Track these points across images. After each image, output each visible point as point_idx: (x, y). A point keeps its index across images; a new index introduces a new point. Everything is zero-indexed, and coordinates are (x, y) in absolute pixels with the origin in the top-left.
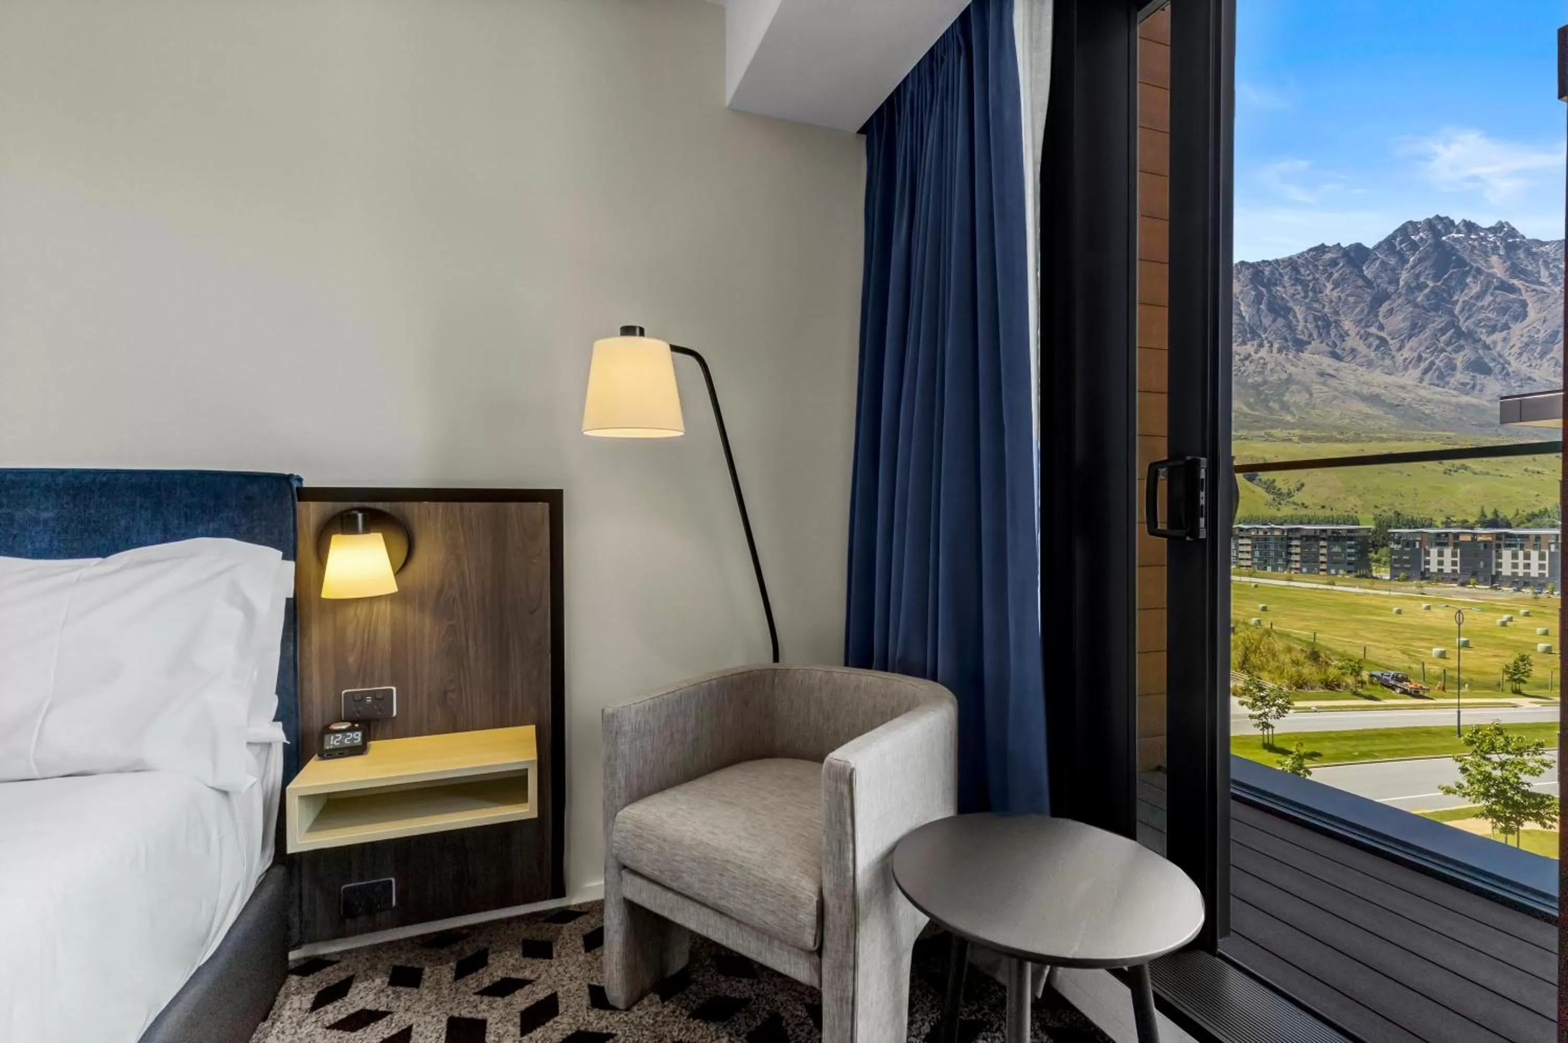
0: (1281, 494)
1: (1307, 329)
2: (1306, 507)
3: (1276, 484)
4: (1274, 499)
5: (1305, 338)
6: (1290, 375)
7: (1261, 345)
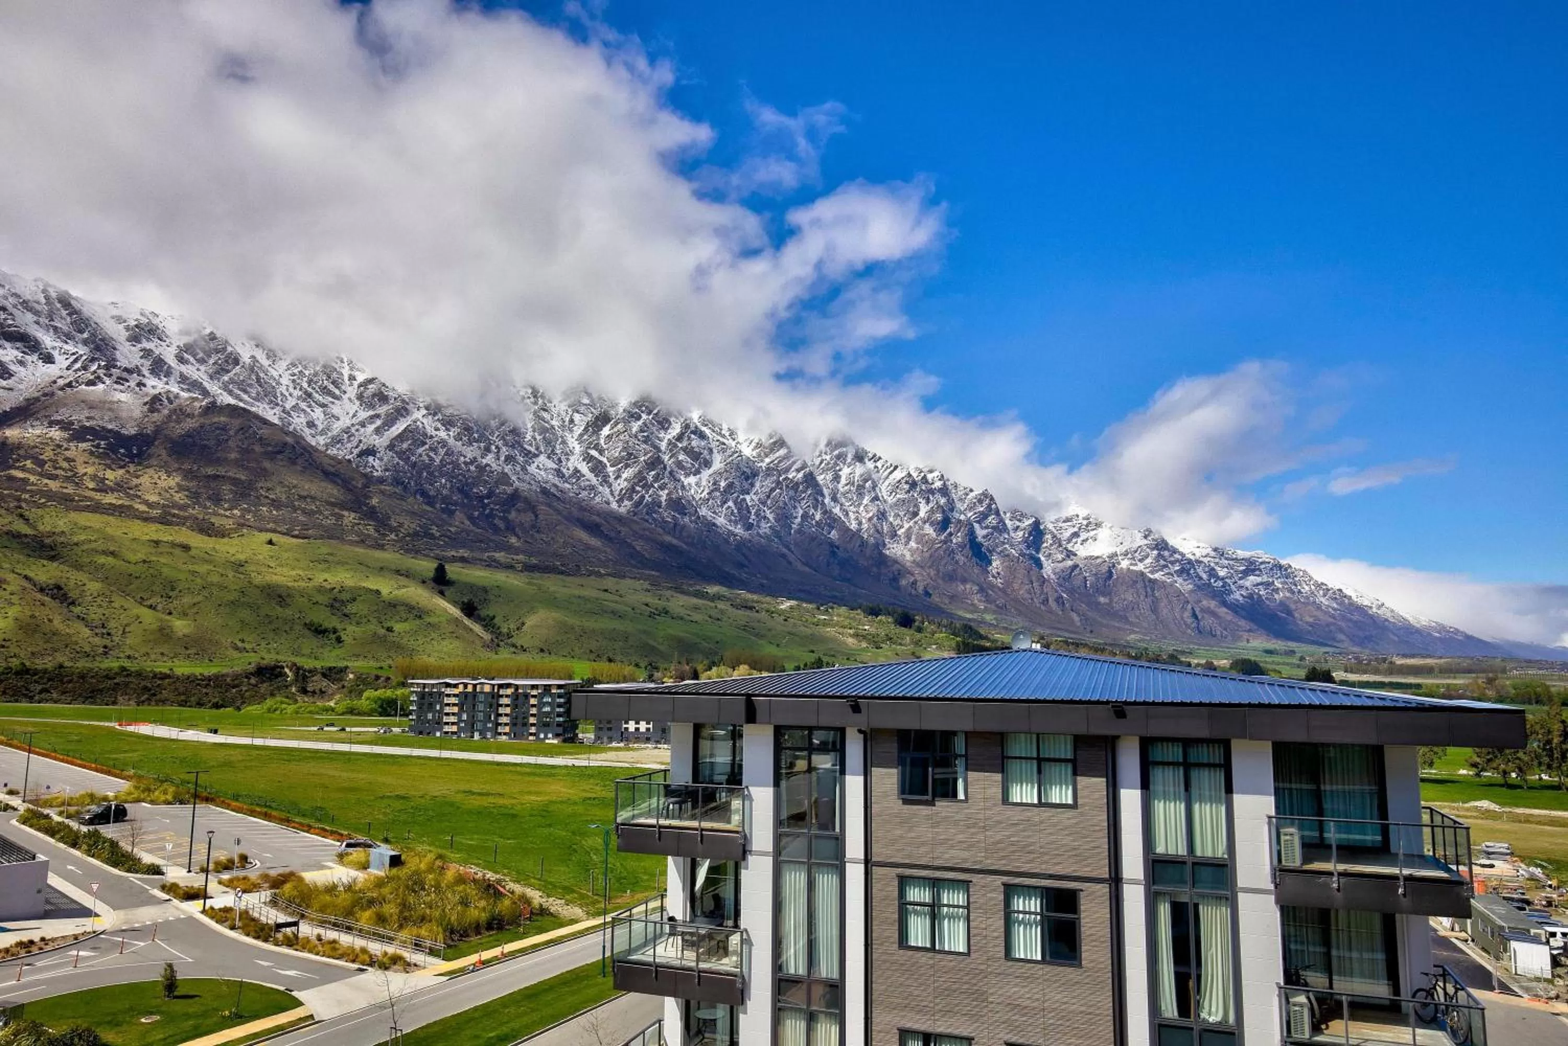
0: (500, 633)
1: (535, 439)
2: (525, 650)
3: (496, 621)
4: (492, 640)
5: (533, 450)
6: (517, 490)
7: (488, 450)
